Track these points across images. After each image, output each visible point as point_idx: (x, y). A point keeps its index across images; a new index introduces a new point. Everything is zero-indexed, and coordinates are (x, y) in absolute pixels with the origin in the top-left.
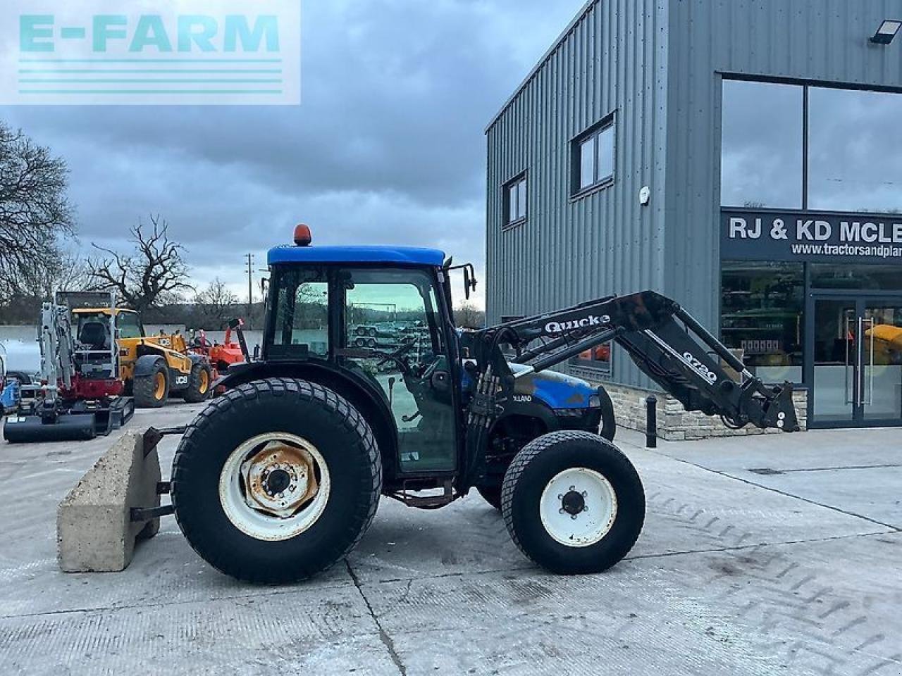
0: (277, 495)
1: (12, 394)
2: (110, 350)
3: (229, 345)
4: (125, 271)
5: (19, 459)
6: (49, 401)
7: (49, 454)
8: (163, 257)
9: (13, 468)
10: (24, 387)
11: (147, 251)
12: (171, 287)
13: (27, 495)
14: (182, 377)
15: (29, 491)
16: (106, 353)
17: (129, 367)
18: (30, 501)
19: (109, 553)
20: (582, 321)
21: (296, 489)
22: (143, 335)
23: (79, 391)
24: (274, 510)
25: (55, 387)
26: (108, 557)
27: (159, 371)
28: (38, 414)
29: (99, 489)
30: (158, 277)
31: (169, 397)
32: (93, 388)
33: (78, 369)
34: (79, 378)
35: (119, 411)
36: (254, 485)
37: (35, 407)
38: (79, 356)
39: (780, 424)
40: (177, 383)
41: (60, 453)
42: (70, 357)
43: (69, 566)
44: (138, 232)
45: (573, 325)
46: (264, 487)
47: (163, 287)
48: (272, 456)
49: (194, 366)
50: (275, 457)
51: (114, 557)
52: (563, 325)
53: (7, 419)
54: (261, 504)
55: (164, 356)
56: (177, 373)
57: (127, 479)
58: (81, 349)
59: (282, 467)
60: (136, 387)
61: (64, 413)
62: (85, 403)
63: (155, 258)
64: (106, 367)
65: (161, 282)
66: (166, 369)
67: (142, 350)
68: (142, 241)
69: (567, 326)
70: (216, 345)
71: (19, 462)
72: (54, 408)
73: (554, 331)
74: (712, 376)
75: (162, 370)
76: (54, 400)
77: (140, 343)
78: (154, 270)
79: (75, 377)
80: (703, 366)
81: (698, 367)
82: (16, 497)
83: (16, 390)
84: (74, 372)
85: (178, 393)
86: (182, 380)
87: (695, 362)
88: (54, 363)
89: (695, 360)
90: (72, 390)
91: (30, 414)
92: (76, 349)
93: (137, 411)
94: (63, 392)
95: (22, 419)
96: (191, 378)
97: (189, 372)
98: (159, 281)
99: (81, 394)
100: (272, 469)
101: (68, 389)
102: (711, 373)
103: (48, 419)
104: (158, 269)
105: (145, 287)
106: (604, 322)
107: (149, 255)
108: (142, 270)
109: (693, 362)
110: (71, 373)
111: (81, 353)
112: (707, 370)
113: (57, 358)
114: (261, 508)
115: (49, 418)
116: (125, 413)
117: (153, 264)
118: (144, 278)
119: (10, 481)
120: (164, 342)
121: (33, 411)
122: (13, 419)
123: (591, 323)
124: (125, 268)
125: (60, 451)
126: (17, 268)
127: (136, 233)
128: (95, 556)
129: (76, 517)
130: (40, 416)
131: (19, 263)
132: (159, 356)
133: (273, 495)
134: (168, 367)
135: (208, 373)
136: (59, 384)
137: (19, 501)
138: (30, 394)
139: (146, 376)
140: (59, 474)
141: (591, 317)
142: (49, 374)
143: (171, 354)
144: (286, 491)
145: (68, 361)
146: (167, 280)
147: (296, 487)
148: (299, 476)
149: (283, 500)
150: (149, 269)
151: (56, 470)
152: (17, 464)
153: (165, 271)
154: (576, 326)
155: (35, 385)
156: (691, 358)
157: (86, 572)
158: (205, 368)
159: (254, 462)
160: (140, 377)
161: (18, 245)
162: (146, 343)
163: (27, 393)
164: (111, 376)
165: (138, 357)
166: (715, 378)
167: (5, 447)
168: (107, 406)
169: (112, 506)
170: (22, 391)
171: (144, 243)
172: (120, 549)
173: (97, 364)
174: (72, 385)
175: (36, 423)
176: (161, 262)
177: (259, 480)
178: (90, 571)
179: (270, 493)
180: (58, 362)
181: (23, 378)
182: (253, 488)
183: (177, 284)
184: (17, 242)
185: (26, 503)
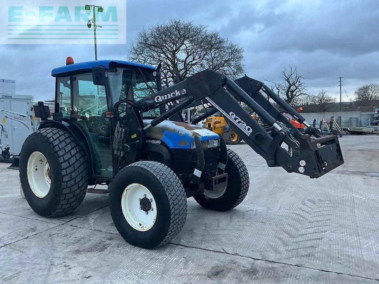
4: (279, 90)
11: (288, 80)
12: (299, 95)
20: (172, 94)
30: (293, 91)
39: (301, 169)
44: (284, 73)
45: (168, 97)
47: (295, 95)
52: (163, 97)
63: (291, 83)
65: (294, 93)
68: (285, 76)
69: (164, 97)
73: (159, 101)
74: (249, 129)
78: (291, 88)
80: (242, 122)
81: (239, 122)
87: (238, 119)
89: (237, 117)
102: (248, 127)
104: (293, 88)
105: (288, 95)
106: (183, 93)
107: (289, 82)
108: (286, 89)
109: (235, 119)
112: (245, 125)
117: (291, 86)
118: (287, 92)
123: (177, 95)
124: (279, 89)
127: (283, 73)
141: (176, 91)
146: (297, 92)
150: (289, 88)
153: (296, 88)
154: (169, 97)
156: (234, 116)
166: (251, 131)
171: (286, 77)
176: (294, 85)
183: (301, 94)
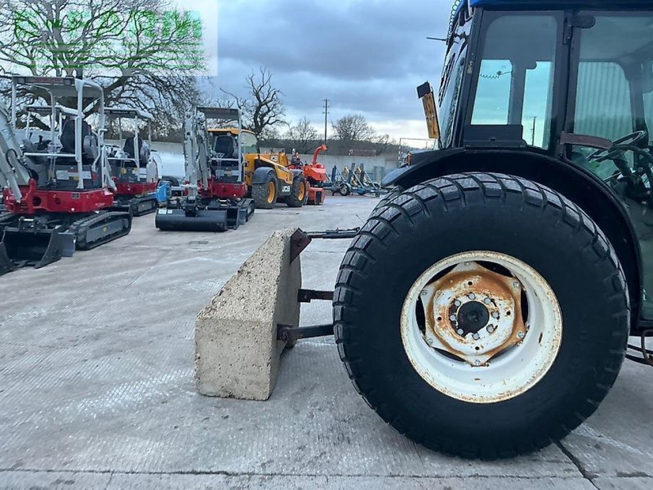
0: (469, 335)
1: (165, 193)
2: (238, 158)
3: (315, 165)
5: (167, 245)
6: (192, 198)
7: (191, 243)
8: (267, 100)
9: (160, 254)
10: (174, 188)
11: (257, 95)
12: (273, 123)
13: (170, 283)
14: (286, 187)
15: (172, 278)
16: (234, 161)
17: (249, 177)
18: (172, 290)
19: (252, 378)
21: (497, 330)
22: (259, 152)
23: (213, 192)
24: (464, 354)
25: (196, 186)
26: (251, 382)
27: (271, 181)
28: (182, 208)
29: (243, 301)
30: (264, 115)
31: (277, 202)
32: (225, 190)
33: (213, 173)
34: (214, 181)
35: (245, 210)
36: (439, 319)
37: (181, 202)
38: (214, 163)
40: (283, 191)
41: (200, 243)
42: (207, 162)
43: (208, 389)
46: (453, 323)
47: (267, 123)
48: (466, 282)
49: (295, 178)
50: (470, 283)
51: (258, 384)
53: (158, 211)
54: (445, 343)
55: (274, 169)
56: (283, 183)
57: (276, 290)
58: (216, 157)
59: (480, 298)
60: (254, 191)
61: (203, 209)
62: (219, 202)
63: (262, 100)
64: (234, 173)
66: (276, 179)
67: (259, 163)
68: (254, 87)
70: (306, 165)
71: (165, 248)
72: (195, 204)
75: (273, 180)
76: (195, 197)
77: (257, 158)
78: (261, 110)
79: (211, 180)
82: (160, 285)
83: (168, 189)
84: (210, 175)
85: (282, 199)
86: (286, 189)
88: (195, 166)
90: (209, 191)
91: (176, 208)
92: (212, 157)
93: (256, 211)
94: (202, 191)
95: (170, 211)
96: (293, 188)
97: (291, 182)
98: (265, 118)
99: (215, 194)
100: (465, 300)
101: (206, 189)
103: (190, 213)
104: (264, 109)
105: (256, 121)
107: (258, 98)
108: (254, 109)
110: (208, 175)
111: (215, 161)
113: (197, 161)
114: (444, 348)
115: (191, 211)
116: (249, 212)
117: (261, 105)
118: (255, 115)
119: (157, 266)
120: (274, 158)
121: (179, 205)
122: (162, 212)
124: (242, 106)
125: (198, 240)
126: (171, 103)
127: (250, 80)
128: (237, 380)
129: (217, 332)
130: (184, 210)
131: (173, 100)
132: (271, 169)
133: (464, 335)
134: (277, 177)
135: (305, 184)
136: (199, 184)
137: (162, 288)
138: (179, 193)
139: (260, 184)
140: (198, 263)
142: (191, 174)
143: (280, 168)
144: (483, 332)
145: (206, 165)
146: (270, 117)
147: (497, 327)
148: (503, 314)
149: (478, 343)
150: (258, 108)
151: (195, 259)
152: (164, 250)
153: (269, 111)
155: (182, 187)
157: (226, 397)
158: (302, 180)
159: (439, 288)
160: (257, 184)
161: (170, 85)
162: (261, 158)
163: (177, 193)
164: (238, 181)
165: (255, 169)
167: (157, 234)
168: (236, 205)
169: (258, 323)
170: (172, 191)
171: (255, 89)
172: (265, 374)
173: (227, 170)
174: (209, 186)
175: (181, 215)
176: (266, 104)
177: (446, 313)
178: (230, 396)
179: (461, 331)
180: (198, 165)
181: (173, 181)
182: (437, 323)
183: (277, 120)
184: (170, 83)
185: (167, 292)
